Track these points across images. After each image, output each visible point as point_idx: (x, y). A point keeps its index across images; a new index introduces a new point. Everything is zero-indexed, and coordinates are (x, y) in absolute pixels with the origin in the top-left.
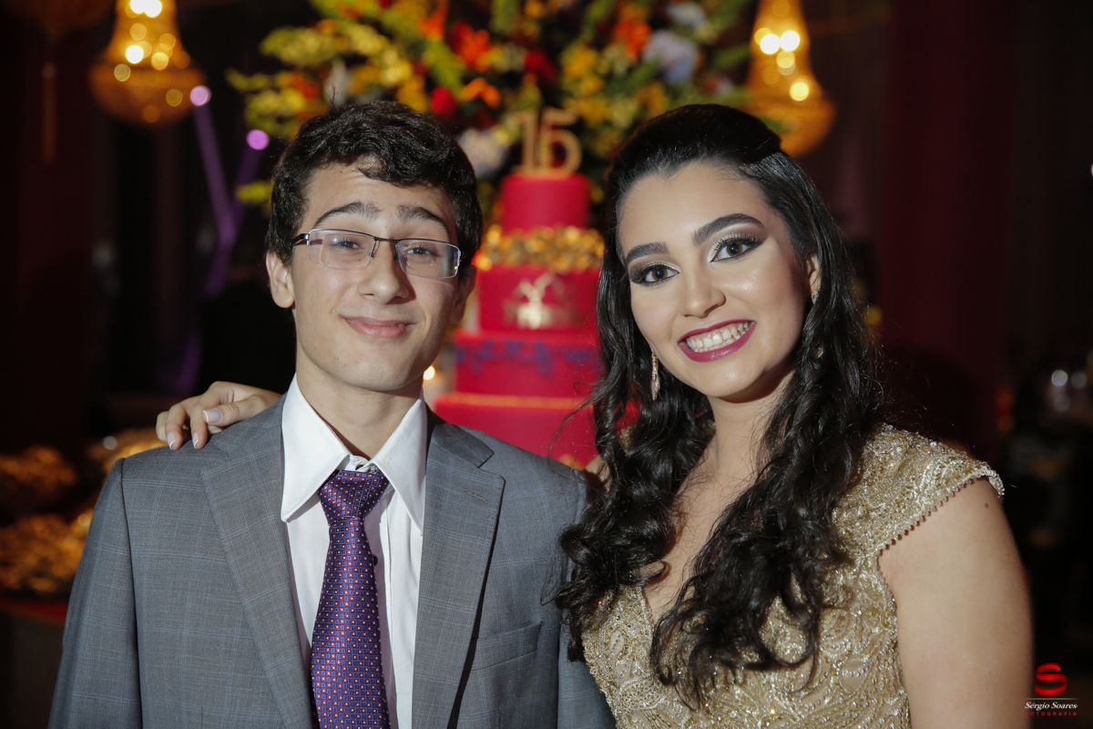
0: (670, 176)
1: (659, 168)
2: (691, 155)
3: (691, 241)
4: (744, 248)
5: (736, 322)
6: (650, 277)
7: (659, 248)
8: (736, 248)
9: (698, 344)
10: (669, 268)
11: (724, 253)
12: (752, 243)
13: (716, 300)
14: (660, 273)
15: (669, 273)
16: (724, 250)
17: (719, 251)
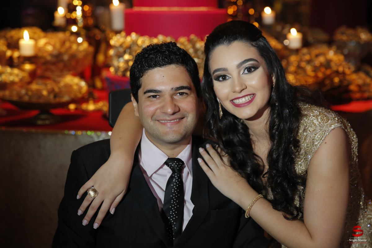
0: (228, 46)
1: (225, 43)
2: (235, 39)
3: (236, 67)
4: (253, 69)
5: (250, 95)
6: (221, 79)
7: (225, 70)
8: (250, 70)
9: (237, 102)
10: (227, 76)
11: (246, 72)
12: (256, 68)
13: (244, 87)
14: (224, 77)
15: (227, 78)
16: (246, 70)
17: (244, 70)
